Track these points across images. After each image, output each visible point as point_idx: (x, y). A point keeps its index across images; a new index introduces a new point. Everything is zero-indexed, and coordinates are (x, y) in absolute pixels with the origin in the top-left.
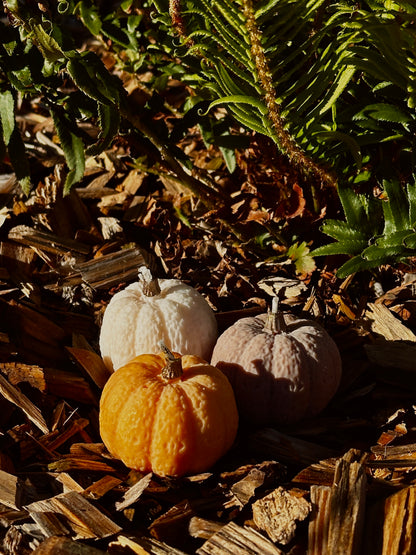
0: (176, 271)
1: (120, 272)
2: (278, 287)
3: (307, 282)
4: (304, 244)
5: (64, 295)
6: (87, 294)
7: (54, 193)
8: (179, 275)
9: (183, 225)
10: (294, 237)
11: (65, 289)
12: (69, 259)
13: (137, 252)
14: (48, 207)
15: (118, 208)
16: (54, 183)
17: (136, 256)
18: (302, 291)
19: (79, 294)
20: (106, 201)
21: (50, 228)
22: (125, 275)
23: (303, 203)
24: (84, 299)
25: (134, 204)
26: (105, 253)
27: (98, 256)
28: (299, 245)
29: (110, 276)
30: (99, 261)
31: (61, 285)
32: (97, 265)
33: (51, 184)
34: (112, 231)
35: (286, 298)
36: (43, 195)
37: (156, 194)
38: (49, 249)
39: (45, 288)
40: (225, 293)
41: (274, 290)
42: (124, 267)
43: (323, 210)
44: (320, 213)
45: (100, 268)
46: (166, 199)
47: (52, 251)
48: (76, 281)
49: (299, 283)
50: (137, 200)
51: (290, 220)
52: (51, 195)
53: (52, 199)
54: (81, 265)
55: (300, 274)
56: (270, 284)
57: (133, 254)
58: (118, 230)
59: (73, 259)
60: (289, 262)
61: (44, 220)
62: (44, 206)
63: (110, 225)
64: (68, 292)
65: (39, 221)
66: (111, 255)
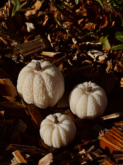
0: (56, 49)
1: (35, 49)
2: (96, 55)
3: (107, 54)
4: (106, 38)
5: (13, 59)
6: (22, 58)
7: (8, 12)
8: (58, 50)
9: (58, 25)
10: (102, 34)
11: (13, 56)
12: (14, 43)
13: (41, 40)
14: (6, 19)
15: (33, 17)
16: (8, 9)
17: (41, 42)
18: (105, 58)
19: (19, 58)
20: (28, 13)
21: (7, 28)
22: (37, 50)
23: (107, 22)
24: (21, 61)
25: (39, 15)
26: (29, 40)
27: (26, 41)
28: (104, 38)
29: (31, 50)
30: (27, 43)
31: (11, 55)
32: (26, 45)
33: (7, 8)
34: (31, 29)
35: (99, 60)
36: (4, 13)
37: (47, 10)
38: (6, 38)
39: (5, 56)
40: (76, 59)
41: (94, 56)
42: (37, 47)
43: (113, 23)
44: (112, 24)
45: (27, 47)
46: (51, 12)
47: (8, 39)
48: (17, 52)
49: (104, 54)
50: (40, 13)
51: (101, 29)
52: (7, 13)
53: (7, 15)
54: (19, 45)
55: (104, 50)
56: (93, 54)
57: (40, 41)
58: (33, 28)
59: (16, 43)
60: (100, 43)
61: (4, 25)
62: (4, 18)
63: (30, 26)
64: (14, 58)
65: (2, 25)
66: (31, 41)
